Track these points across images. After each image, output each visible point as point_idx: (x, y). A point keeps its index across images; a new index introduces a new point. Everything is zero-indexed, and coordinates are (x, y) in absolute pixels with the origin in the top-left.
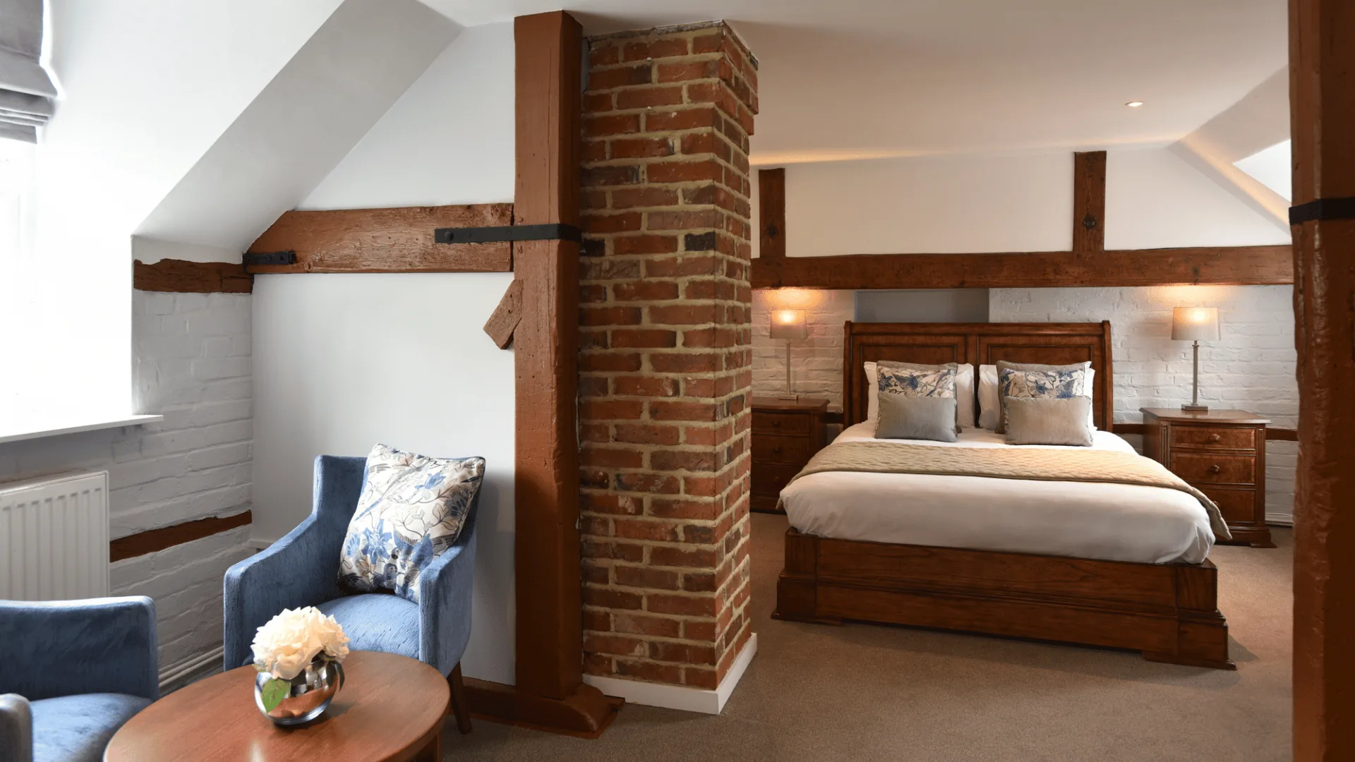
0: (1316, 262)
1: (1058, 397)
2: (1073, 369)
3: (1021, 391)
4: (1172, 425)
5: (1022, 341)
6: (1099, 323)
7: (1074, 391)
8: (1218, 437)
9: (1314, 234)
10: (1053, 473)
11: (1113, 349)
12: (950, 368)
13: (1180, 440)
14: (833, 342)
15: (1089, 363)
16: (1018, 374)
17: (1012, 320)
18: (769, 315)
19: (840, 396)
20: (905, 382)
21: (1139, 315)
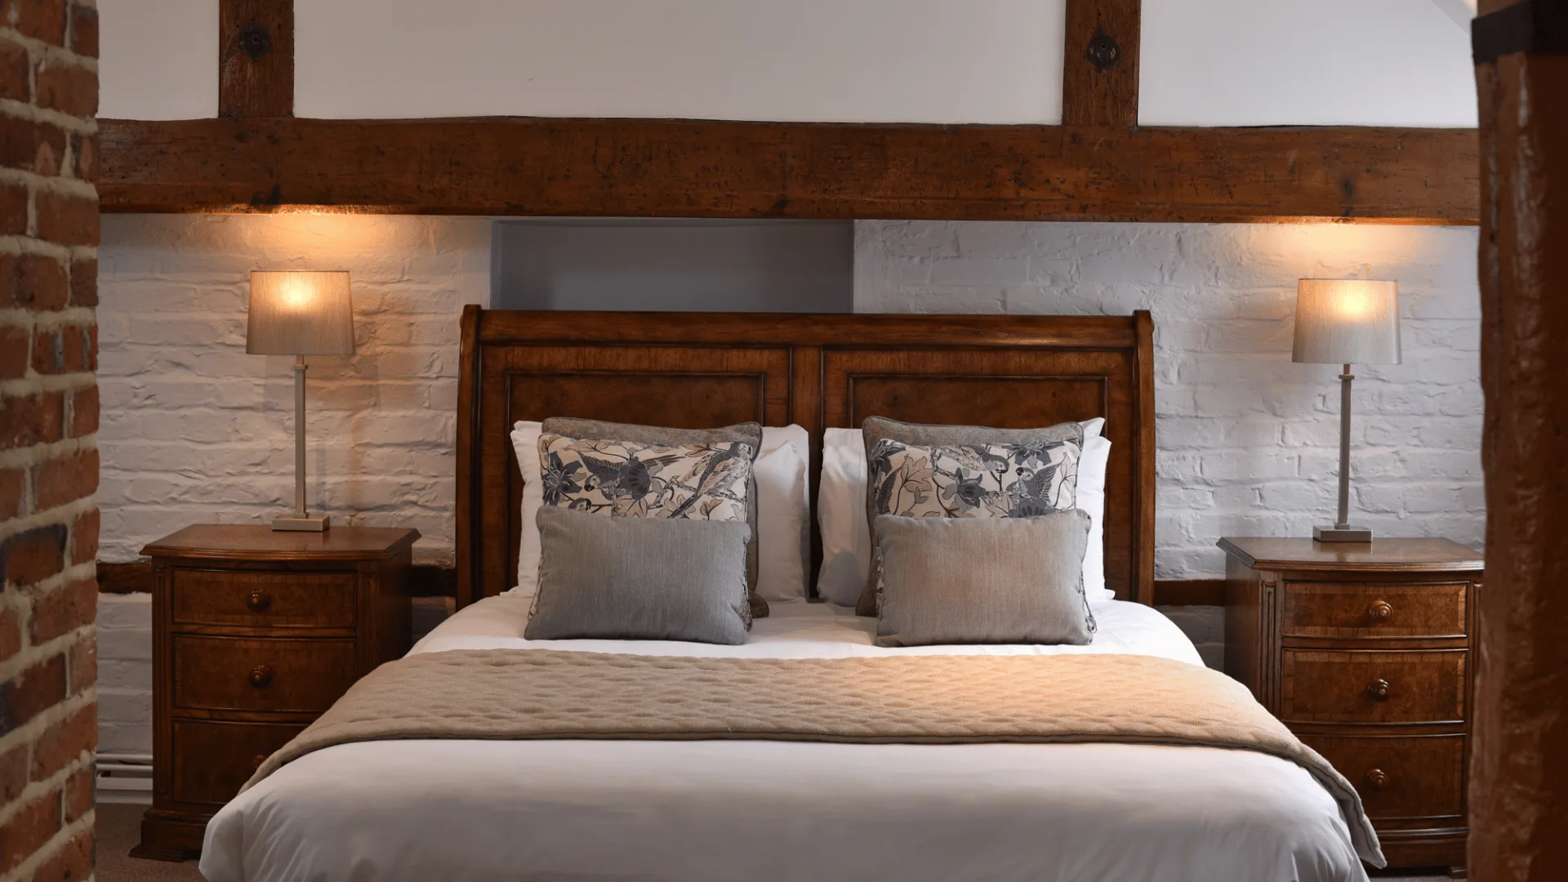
0: (1522, 162)
1: (1011, 514)
2: (1054, 440)
3: (919, 499)
4: (1286, 581)
5: (937, 362)
6: (1127, 318)
7: (1052, 498)
8: (1386, 608)
9: (1517, 90)
10: (970, 722)
11: (1158, 383)
12: (738, 436)
13: (1303, 619)
14: (431, 365)
15: (1099, 422)
16: (915, 452)
17: (914, 307)
18: (247, 285)
19: (448, 520)
20: (614, 479)
21: (1221, 294)
